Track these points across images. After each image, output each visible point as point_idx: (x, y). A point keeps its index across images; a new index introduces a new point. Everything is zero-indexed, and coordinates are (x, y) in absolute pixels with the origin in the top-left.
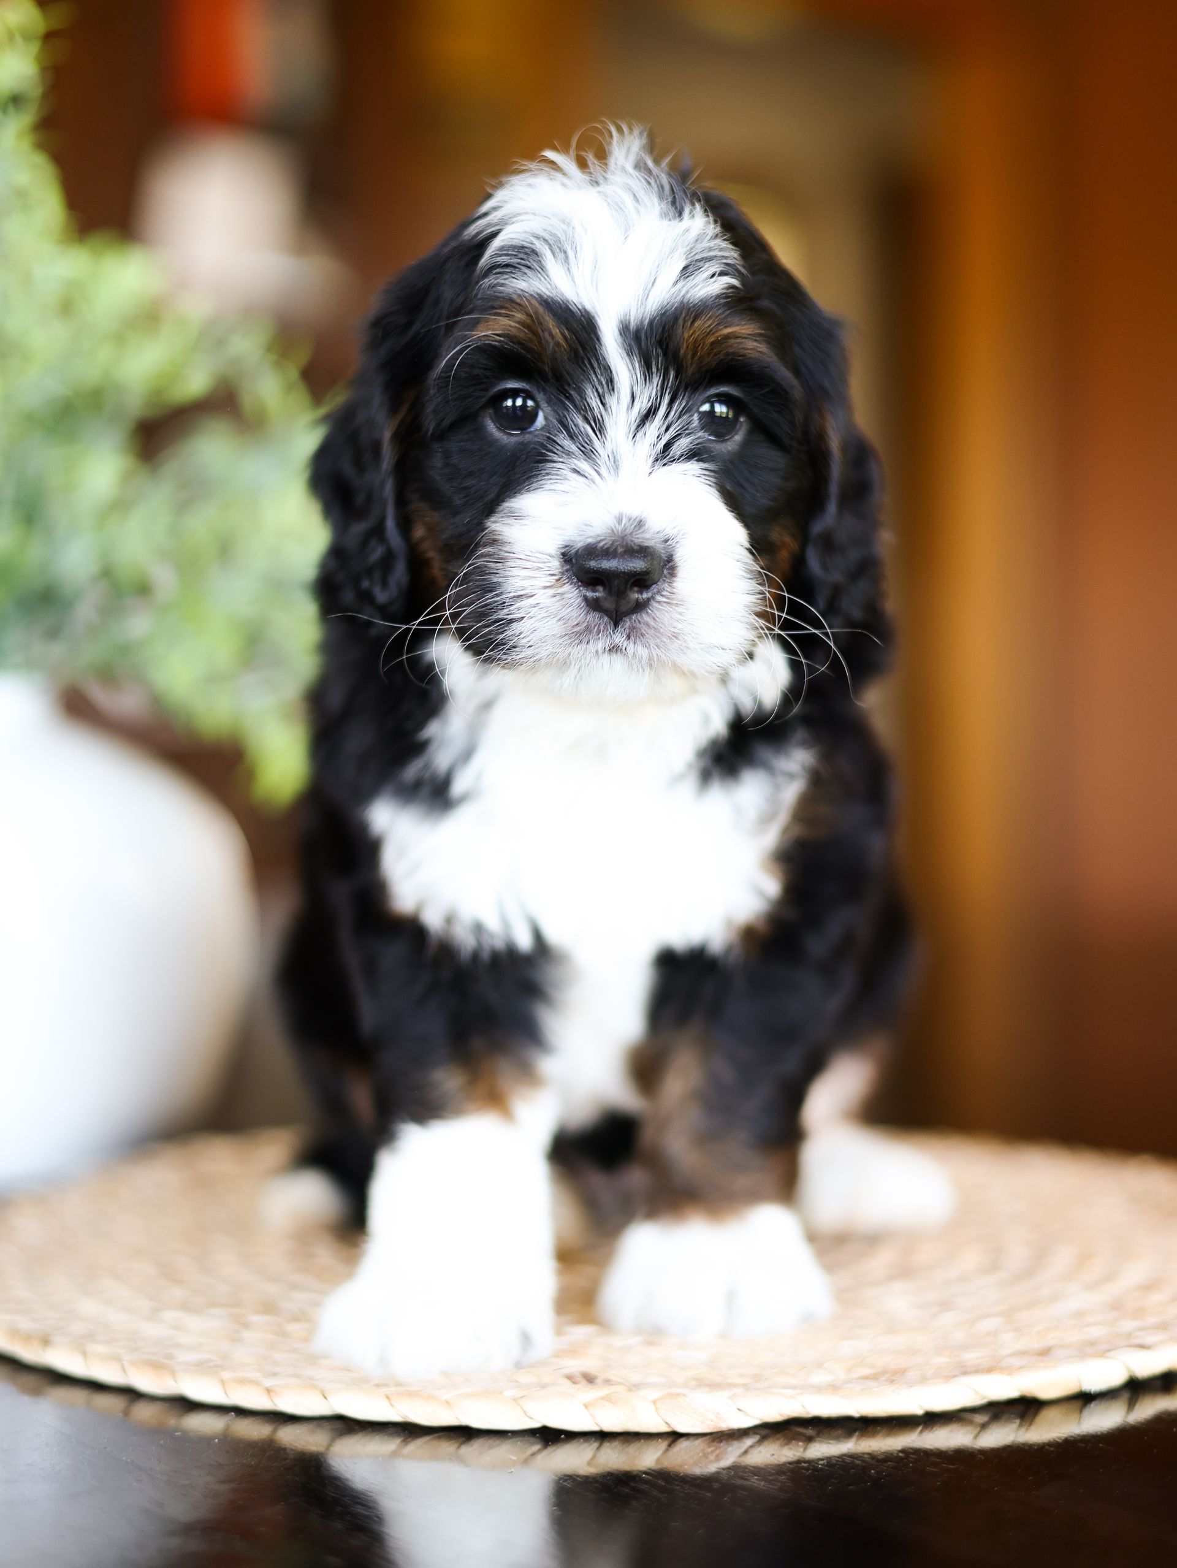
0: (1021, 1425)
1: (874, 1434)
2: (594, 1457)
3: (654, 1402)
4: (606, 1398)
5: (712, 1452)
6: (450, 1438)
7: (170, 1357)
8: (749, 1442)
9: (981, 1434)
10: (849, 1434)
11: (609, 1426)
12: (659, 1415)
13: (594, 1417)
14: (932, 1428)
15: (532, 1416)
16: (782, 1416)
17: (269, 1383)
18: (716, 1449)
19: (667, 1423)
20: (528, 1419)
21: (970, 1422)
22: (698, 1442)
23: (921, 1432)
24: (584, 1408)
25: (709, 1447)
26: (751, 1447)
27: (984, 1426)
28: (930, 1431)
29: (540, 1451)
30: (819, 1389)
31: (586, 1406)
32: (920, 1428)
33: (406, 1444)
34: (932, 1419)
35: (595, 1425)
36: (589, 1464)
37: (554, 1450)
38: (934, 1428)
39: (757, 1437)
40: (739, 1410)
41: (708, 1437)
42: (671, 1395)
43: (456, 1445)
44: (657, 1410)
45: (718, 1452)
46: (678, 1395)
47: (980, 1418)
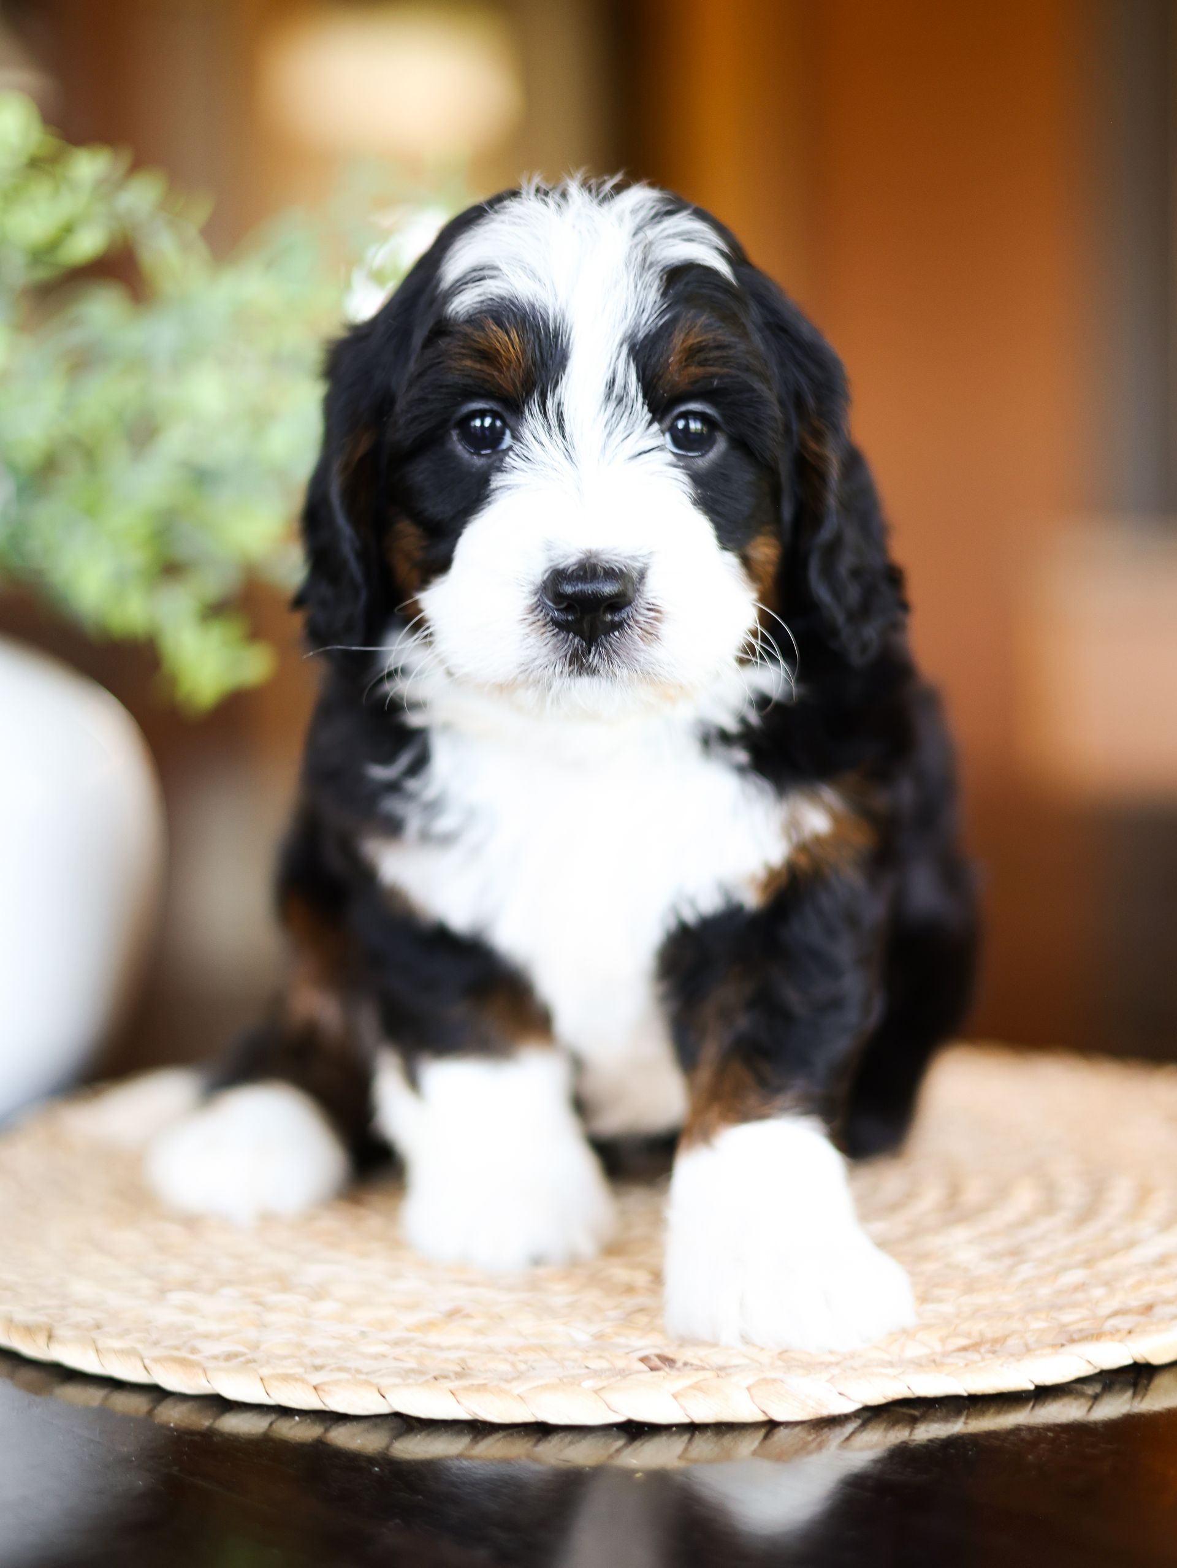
0: (1134, 1395)
1: (983, 1413)
2: (686, 1450)
3: (748, 1389)
4: (695, 1387)
5: (814, 1440)
6: (527, 1435)
7: (194, 1350)
8: (850, 1427)
9: (1095, 1407)
10: (958, 1413)
11: (700, 1417)
12: (754, 1402)
13: (684, 1409)
14: (1044, 1403)
15: (616, 1410)
16: (885, 1398)
17: (316, 1378)
18: (817, 1437)
19: (764, 1412)
20: (612, 1413)
21: (1082, 1395)
22: (798, 1429)
23: (1033, 1407)
24: (672, 1398)
25: (810, 1434)
26: (853, 1434)
27: (1096, 1398)
28: (1042, 1406)
29: (626, 1446)
30: (918, 1365)
31: (675, 1396)
32: (1031, 1404)
33: (477, 1443)
34: (1043, 1393)
35: (685, 1416)
36: (680, 1457)
37: (642, 1445)
38: (1046, 1404)
39: (858, 1422)
40: (840, 1394)
41: (806, 1425)
42: (765, 1381)
43: (531, 1443)
44: (752, 1397)
45: (819, 1440)
46: (774, 1380)
47: (1090, 1390)
